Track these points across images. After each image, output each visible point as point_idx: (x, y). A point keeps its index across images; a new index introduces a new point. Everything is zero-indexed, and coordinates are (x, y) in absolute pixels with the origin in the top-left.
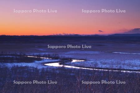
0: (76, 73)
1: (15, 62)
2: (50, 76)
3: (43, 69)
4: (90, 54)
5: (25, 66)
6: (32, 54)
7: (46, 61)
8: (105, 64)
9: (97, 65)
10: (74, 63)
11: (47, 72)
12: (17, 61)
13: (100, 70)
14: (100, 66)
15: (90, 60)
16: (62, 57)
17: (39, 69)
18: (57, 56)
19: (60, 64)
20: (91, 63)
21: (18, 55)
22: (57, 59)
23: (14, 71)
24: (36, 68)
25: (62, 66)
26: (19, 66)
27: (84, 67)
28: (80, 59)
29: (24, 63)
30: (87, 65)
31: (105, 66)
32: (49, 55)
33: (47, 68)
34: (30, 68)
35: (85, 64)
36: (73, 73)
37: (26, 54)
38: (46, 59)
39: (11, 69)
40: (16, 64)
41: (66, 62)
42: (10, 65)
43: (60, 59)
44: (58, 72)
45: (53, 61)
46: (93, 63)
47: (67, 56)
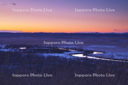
0: (96, 62)
1: (50, 53)
2: (76, 64)
3: (71, 58)
4: (108, 48)
5: (57, 56)
6: (62, 47)
7: (73, 52)
8: (120, 56)
9: (113, 57)
10: (95, 54)
11: (74, 61)
12: (51, 52)
13: (116, 61)
14: (116, 58)
15: (108, 53)
16: (85, 49)
17: (67, 59)
18: (81, 49)
19: (84, 55)
20: (109, 55)
21: (52, 47)
22: (82, 51)
23: (49, 59)
24: (65, 58)
25: (85, 56)
26: (52, 56)
27: (103, 58)
28: (100, 52)
29: (56, 54)
30: (105, 56)
31: (120, 57)
32: (75, 48)
33: (74, 58)
34: (60, 58)
35: (104, 55)
36: (94, 62)
37: (58, 47)
38: (73, 51)
39: (47, 58)
40: (50, 54)
41: (89, 53)
42: (46, 55)
43: (84, 51)
44: (82, 61)
45: (79, 52)
46: (110, 55)
47: (89, 49)
